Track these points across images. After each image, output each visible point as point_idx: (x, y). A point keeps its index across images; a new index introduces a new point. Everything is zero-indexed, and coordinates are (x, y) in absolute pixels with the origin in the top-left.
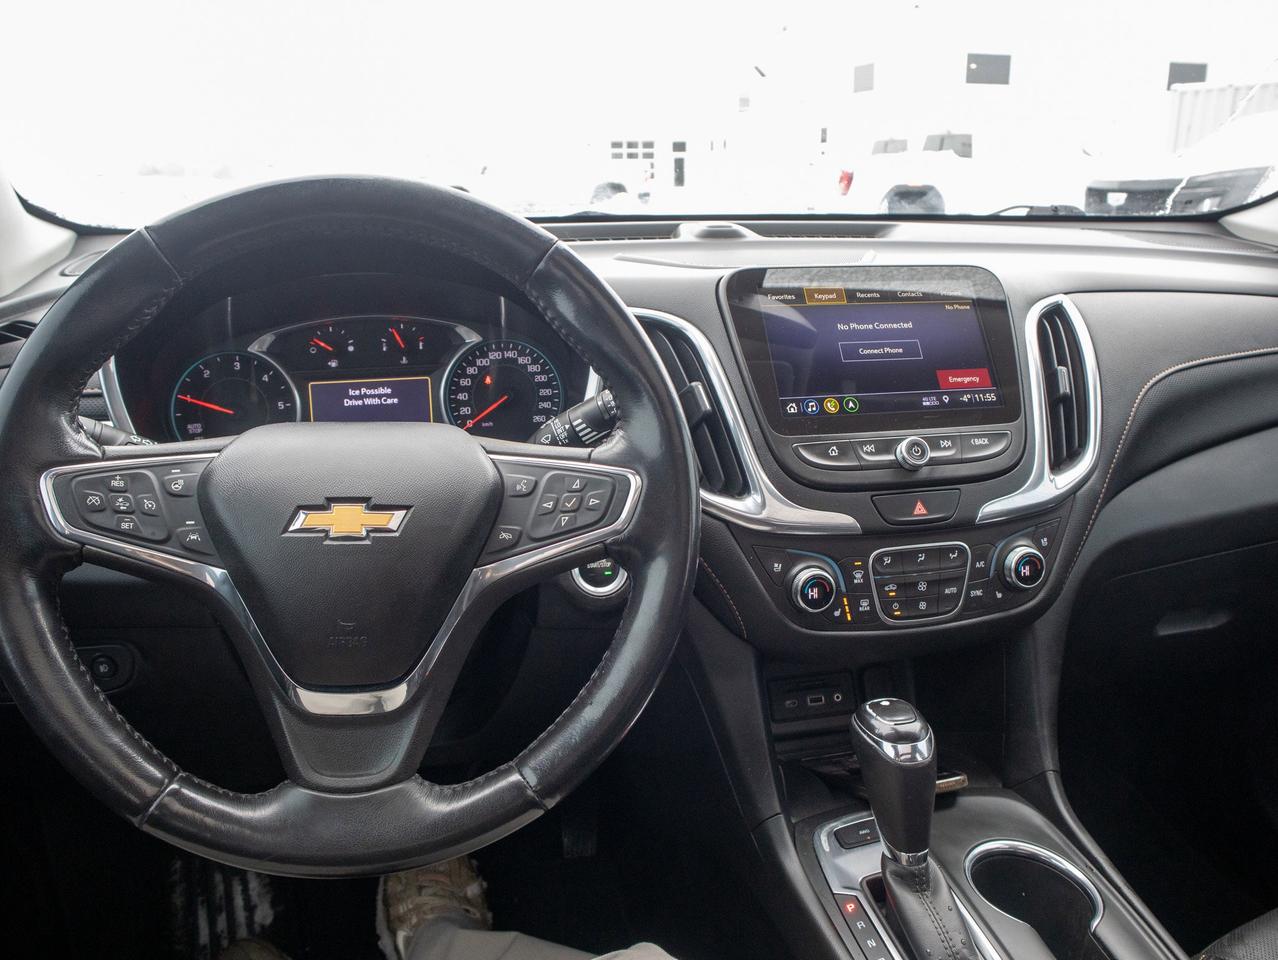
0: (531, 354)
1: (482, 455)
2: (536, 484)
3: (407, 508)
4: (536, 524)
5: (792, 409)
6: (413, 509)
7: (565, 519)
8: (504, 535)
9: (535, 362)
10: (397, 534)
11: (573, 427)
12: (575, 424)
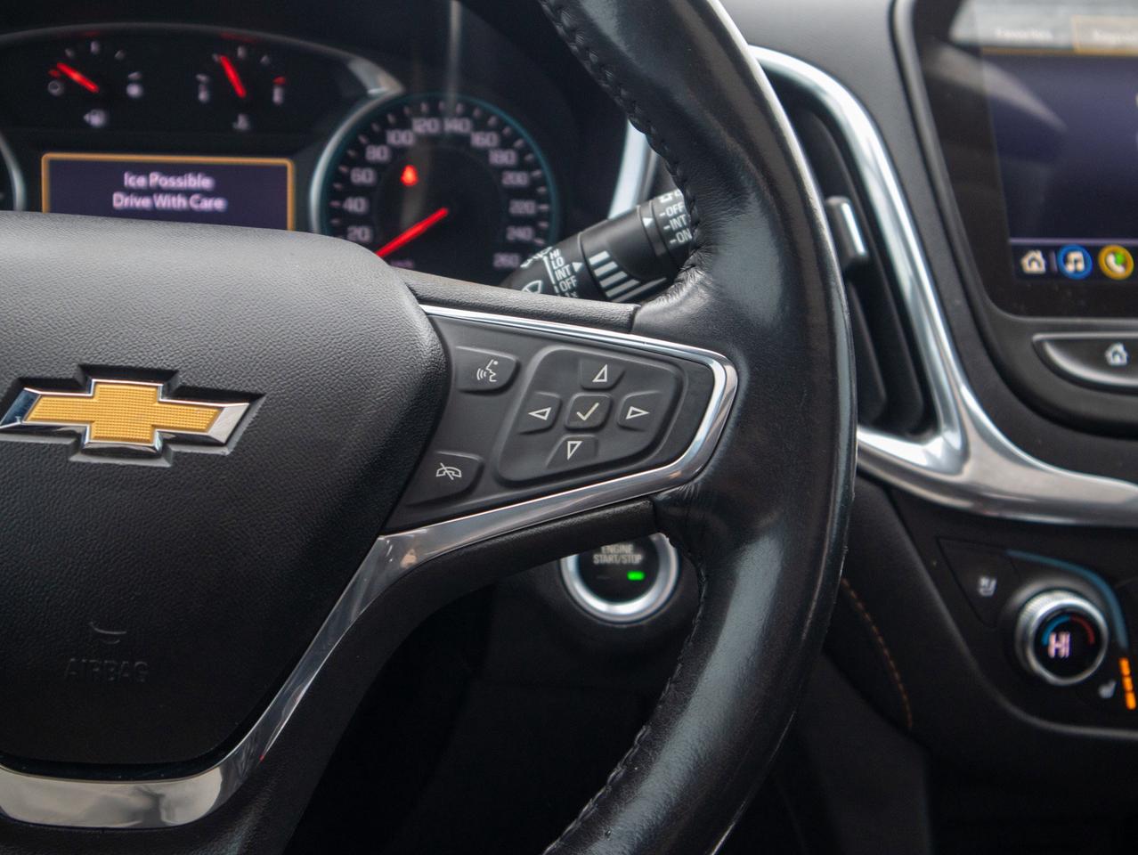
0: (499, 128)
1: (408, 302)
2: (518, 369)
3: (251, 398)
4: (513, 452)
5: (1034, 263)
6: (264, 399)
7: (573, 445)
8: (446, 471)
9: (506, 144)
10: (226, 451)
11: (589, 269)
12: (593, 261)
